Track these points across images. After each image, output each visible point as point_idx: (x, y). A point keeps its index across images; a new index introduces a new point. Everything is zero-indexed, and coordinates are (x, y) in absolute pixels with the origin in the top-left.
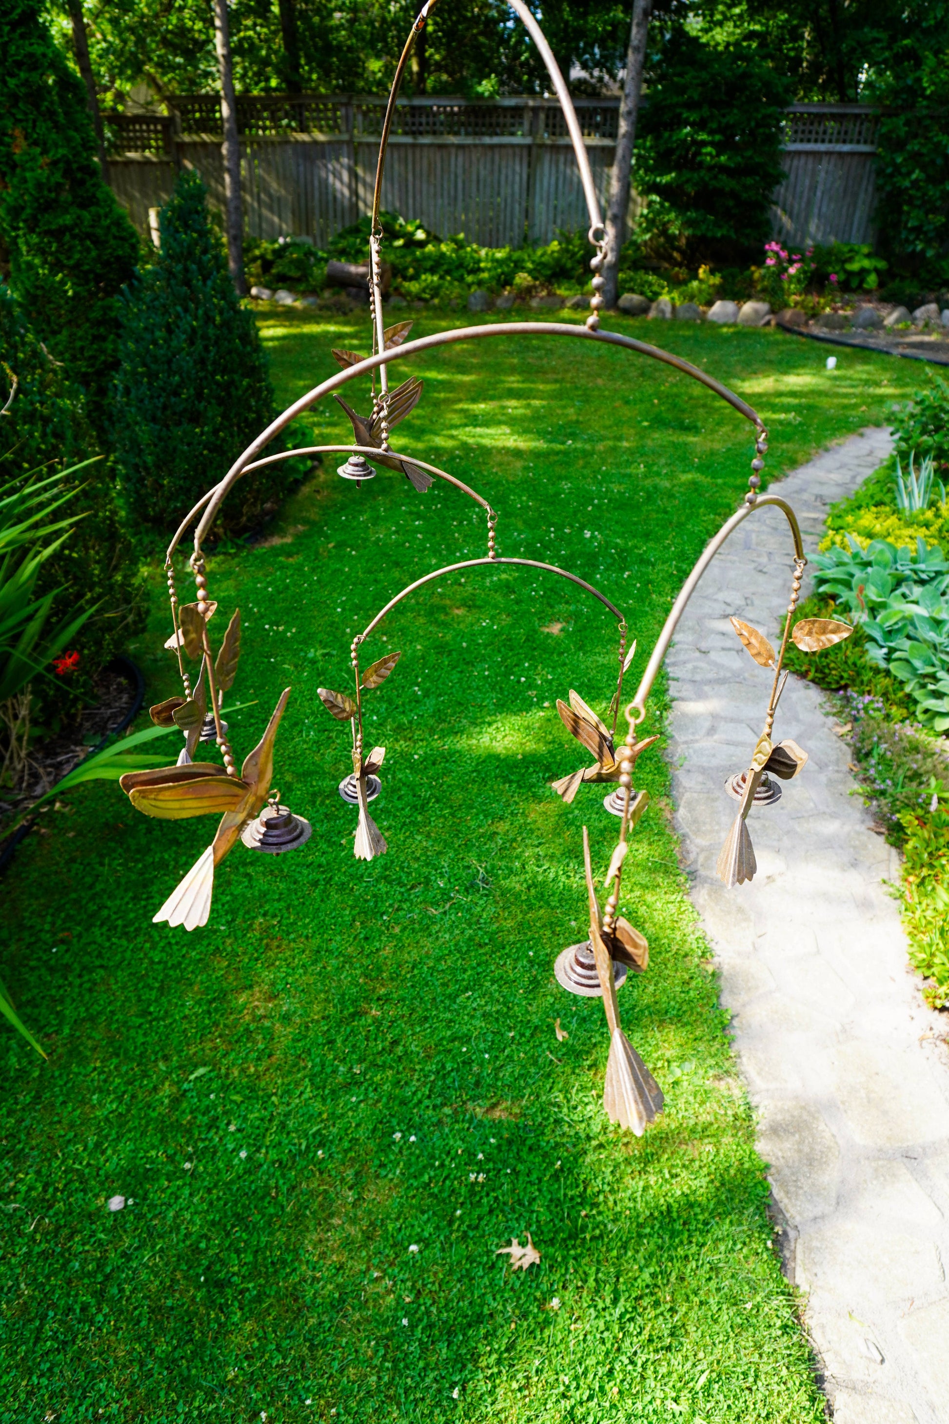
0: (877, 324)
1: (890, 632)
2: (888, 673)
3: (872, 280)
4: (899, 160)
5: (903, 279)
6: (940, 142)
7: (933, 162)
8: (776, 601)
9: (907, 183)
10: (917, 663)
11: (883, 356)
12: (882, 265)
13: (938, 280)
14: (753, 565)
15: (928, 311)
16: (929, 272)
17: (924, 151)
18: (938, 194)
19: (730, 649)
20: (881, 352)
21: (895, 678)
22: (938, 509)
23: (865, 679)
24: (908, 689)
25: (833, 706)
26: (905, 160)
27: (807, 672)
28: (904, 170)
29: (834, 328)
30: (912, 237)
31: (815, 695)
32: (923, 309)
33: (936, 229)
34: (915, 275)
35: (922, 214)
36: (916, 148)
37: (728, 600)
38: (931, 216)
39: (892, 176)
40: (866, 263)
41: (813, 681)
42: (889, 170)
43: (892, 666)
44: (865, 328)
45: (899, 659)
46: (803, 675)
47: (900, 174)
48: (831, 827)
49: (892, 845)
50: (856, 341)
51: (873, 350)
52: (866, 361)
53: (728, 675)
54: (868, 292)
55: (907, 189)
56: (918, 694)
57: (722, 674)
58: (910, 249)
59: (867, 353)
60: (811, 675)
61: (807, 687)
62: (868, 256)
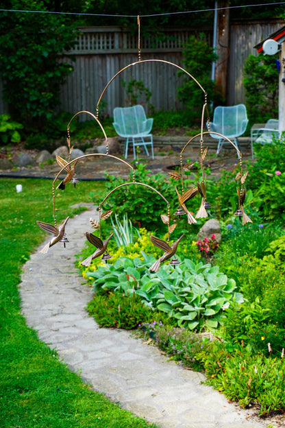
0: (33, 163)
1: (150, 293)
2: (158, 311)
3: (16, 136)
4: (13, 61)
5: (35, 134)
6: (37, 49)
7: (35, 61)
8: (77, 304)
9: (22, 75)
10: (170, 302)
11: (49, 181)
12: (19, 126)
13: (58, 132)
14: (51, 292)
15: (62, 151)
16: (50, 127)
17: (28, 54)
18: (44, 80)
19: (69, 327)
20: (45, 178)
21: (162, 312)
22: (139, 243)
23: (149, 316)
24: (170, 315)
25: (137, 335)
26: (16, 60)
27: (116, 324)
28: (18, 67)
29: (6, 169)
30: (34, 107)
31: (125, 334)
32: (58, 150)
33: (48, 100)
34: (41, 130)
35: (37, 93)
36: (23, 53)
37: (50, 308)
38: (43, 93)
39: (10, 70)
40: (9, 126)
41: (121, 328)
42: (8, 67)
43: (159, 307)
44: (26, 166)
45: (160, 303)
46: (114, 327)
47: (16, 69)
48: (167, 374)
49: (198, 371)
50: (25, 174)
51: (40, 178)
52: (39, 185)
53: (76, 336)
54: (15, 144)
55: (23, 78)
56: (176, 316)
57: (73, 336)
58: (35, 115)
59: (37, 180)
60: (119, 326)
61: (119, 331)
62: (8, 121)
